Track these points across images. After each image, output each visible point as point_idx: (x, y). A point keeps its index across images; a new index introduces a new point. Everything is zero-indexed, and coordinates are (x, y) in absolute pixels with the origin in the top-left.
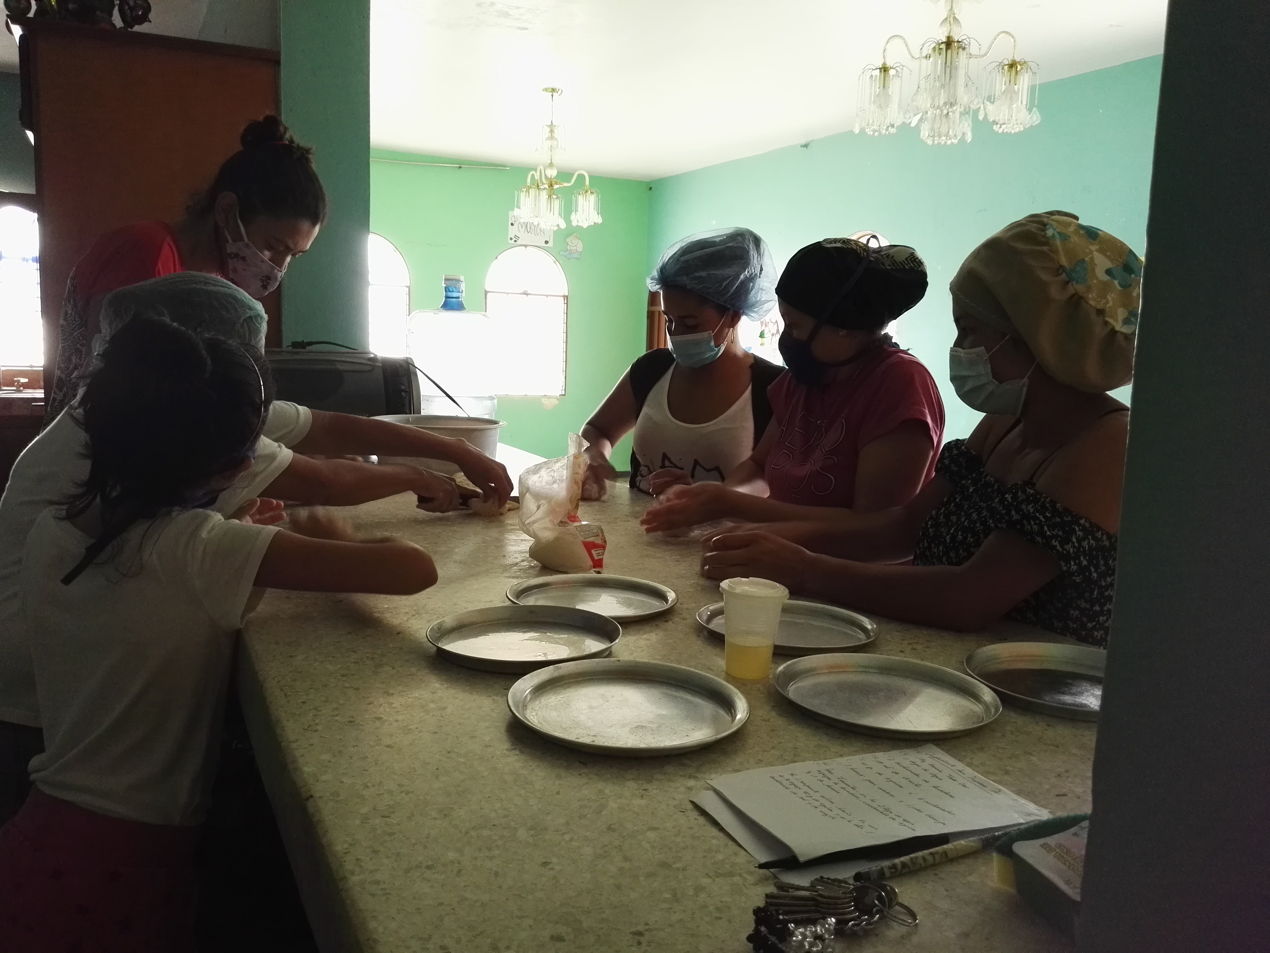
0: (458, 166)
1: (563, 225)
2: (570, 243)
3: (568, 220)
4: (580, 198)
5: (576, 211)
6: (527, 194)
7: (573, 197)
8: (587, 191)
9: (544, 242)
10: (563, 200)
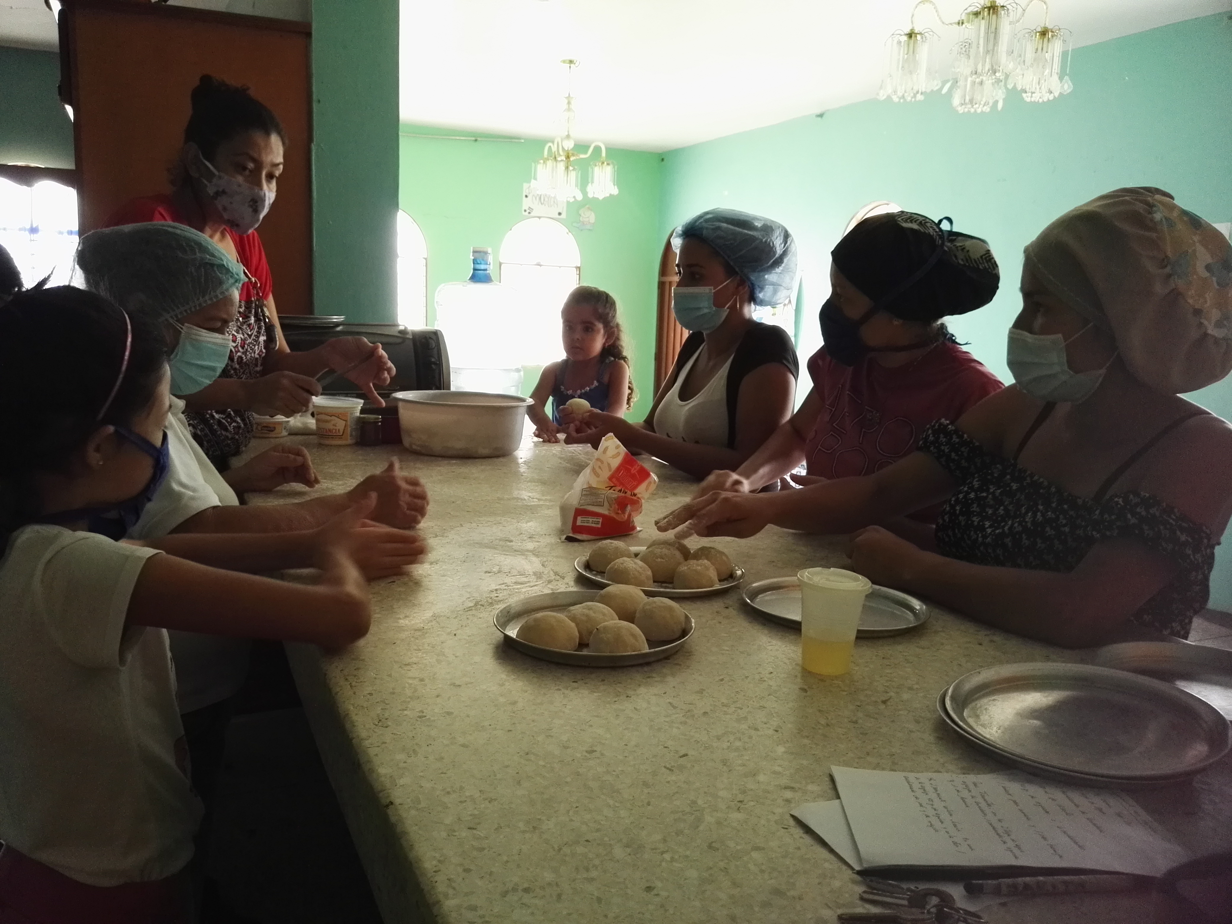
0: (474, 139)
1: (580, 197)
2: (582, 215)
4: (596, 169)
5: (592, 182)
6: (545, 165)
7: (590, 168)
8: (603, 163)
9: (557, 214)
10: (580, 172)
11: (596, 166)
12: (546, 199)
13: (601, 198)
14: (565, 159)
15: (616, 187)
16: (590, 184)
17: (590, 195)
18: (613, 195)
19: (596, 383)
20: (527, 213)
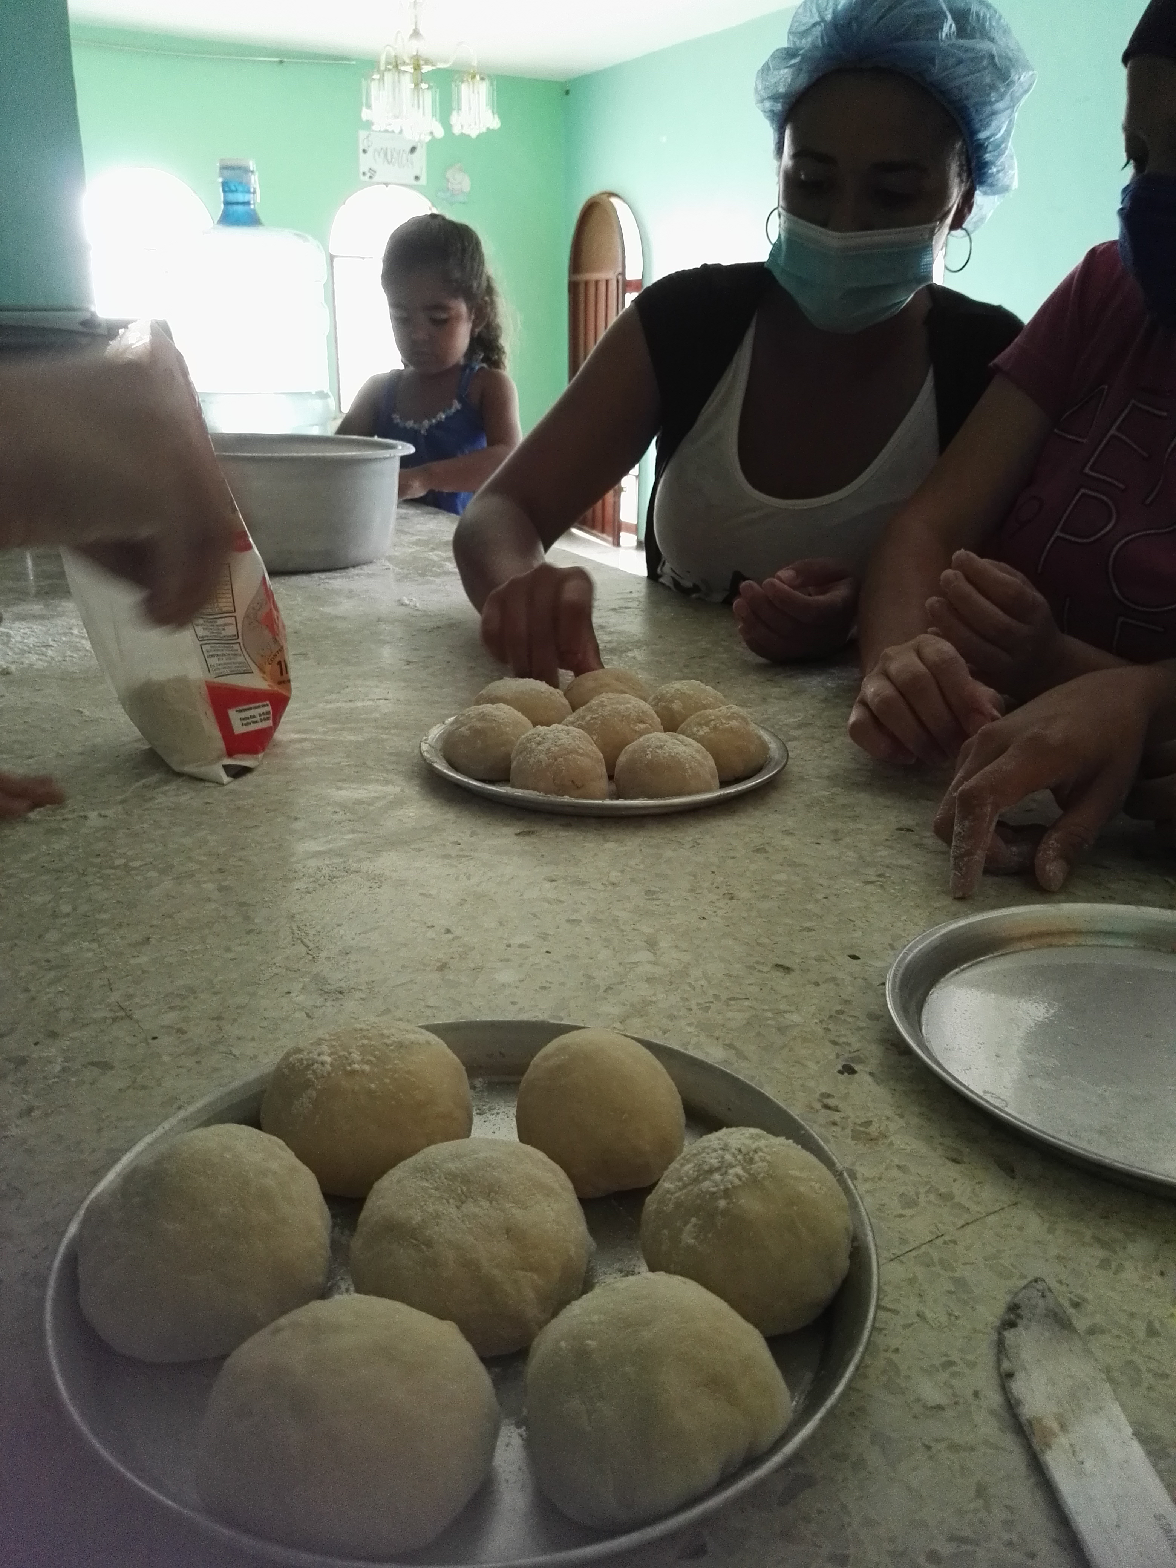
0: (278, 59)
1: (440, 133)
2: (451, 180)
3: (447, 126)
4: (464, 87)
5: (459, 109)
6: (381, 83)
7: (453, 86)
8: (473, 77)
9: (413, 178)
10: (438, 90)
11: (462, 81)
12: (395, 155)
13: (474, 135)
14: (412, 71)
15: (496, 116)
16: (455, 113)
17: (457, 131)
18: (493, 130)
19: (456, 405)
20: (366, 178)
